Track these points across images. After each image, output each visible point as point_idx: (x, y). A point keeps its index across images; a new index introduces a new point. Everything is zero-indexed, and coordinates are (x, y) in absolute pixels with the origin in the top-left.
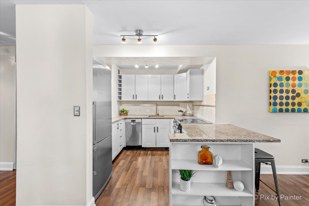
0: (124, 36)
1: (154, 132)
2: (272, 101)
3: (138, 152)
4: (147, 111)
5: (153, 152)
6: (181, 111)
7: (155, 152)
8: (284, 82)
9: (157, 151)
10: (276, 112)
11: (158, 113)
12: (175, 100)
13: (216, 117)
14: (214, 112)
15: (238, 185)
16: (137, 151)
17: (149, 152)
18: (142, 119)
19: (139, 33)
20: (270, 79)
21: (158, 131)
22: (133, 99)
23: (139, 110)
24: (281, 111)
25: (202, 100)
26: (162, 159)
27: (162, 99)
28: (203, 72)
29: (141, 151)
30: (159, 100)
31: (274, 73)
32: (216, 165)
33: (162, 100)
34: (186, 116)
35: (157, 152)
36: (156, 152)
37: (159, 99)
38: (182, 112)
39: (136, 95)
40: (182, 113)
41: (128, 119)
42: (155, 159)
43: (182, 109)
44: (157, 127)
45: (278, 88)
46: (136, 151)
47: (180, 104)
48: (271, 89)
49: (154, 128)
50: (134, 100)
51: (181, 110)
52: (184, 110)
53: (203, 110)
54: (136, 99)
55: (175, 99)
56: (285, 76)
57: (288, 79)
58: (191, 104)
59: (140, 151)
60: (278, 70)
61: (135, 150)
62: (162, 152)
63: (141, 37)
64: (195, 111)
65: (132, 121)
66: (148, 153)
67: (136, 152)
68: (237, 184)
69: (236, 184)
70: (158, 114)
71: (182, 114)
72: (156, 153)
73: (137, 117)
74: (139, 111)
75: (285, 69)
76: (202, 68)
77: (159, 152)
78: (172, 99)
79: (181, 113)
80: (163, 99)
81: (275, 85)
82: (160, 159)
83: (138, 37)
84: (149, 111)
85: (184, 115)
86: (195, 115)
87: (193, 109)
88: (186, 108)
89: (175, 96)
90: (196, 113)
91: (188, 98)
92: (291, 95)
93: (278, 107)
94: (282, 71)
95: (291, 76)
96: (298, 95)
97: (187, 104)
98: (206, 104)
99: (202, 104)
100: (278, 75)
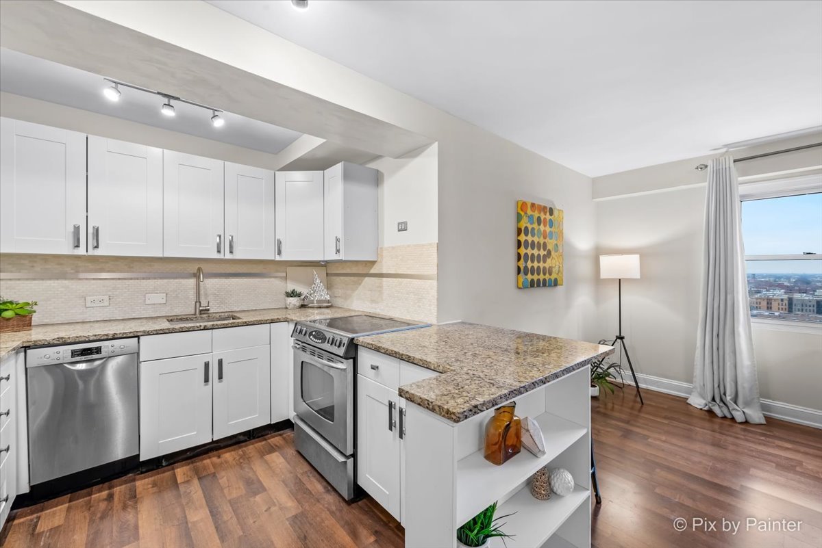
1: (206, 380)
2: (522, 264)
3: (117, 490)
4: (148, 302)
5: (199, 464)
6: (293, 294)
7: (207, 462)
8: (536, 226)
9: (215, 453)
10: (527, 287)
11: (204, 303)
12: (278, 258)
13: (438, 308)
14: (434, 293)
15: (565, 480)
16: (110, 488)
17: (181, 472)
18: (138, 337)
20: (519, 218)
21: (220, 377)
22: (78, 246)
23: (106, 298)
24: (532, 284)
25: (375, 260)
26: (259, 481)
27: (231, 252)
28: (377, 179)
29: (134, 480)
30: (215, 256)
31: (523, 206)
32: (540, 451)
33: (228, 256)
34: (313, 307)
35: (219, 457)
36: (215, 459)
37: (219, 251)
38: (299, 295)
39: (97, 230)
40: (298, 298)
41: (50, 345)
42: (226, 491)
43: (299, 289)
44: (220, 362)
45: (530, 238)
46: (100, 491)
47: (290, 270)
48: (520, 238)
49: (207, 365)
50: (81, 251)
51: (293, 292)
52: (304, 290)
53: (381, 287)
54: (97, 247)
55: (279, 253)
56: (536, 214)
57: (539, 221)
58: (323, 272)
59: (126, 482)
60: (529, 201)
61: (95, 488)
62: (240, 452)
64: (339, 292)
65: (74, 353)
66: (174, 476)
67: (105, 493)
68: (563, 481)
69: (561, 480)
70: (208, 310)
71: (298, 304)
72: (214, 465)
73: (111, 333)
74: (106, 303)
76: (373, 165)
77: (228, 456)
78: (270, 255)
79: (294, 301)
80: (234, 250)
81: (526, 231)
82: (249, 482)
84: (159, 298)
85: (303, 306)
86: (339, 302)
87: (329, 287)
88: (310, 283)
89: (279, 243)
90: (346, 297)
91: (338, 251)
92: (542, 253)
93: (529, 277)
94: (533, 205)
95: (543, 217)
96: (549, 253)
97: (315, 271)
98: (392, 271)
99: (372, 271)
100: (529, 212)
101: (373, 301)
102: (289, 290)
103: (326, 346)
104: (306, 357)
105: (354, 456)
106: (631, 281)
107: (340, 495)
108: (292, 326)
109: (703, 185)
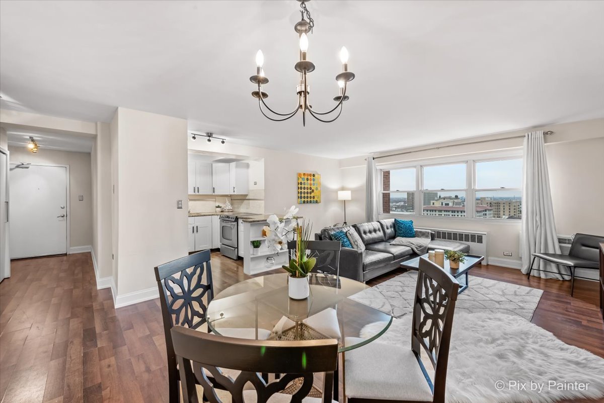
0: (195, 135)
1: (193, 232)
2: (299, 195)
6: (218, 207)
8: (306, 181)
10: (302, 203)
12: (213, 194)
13: (265, 210)
14: (263, 205)
19: (210, 135)
20: (298, 179)
21: (197, 231)
24: (304, 202)
25: (247, 194)
27: (198, 192)
28: (248, 166)
30: (194, 194)
31: (300, 175)
33: (197, 193)
34: (225, 212)
37: (195, 192)
38: (221, 207)
43: (220, 205)
44: (197, 227)
45: (303, 186)
47: (217, 198)
48: (299, 186)
49: (193, 227)
52: (222, 205)
53: (250, 204)
55: (214, 192)
56: (306, 177)
57: (307, 179)
58: (229, 199)
60: (302, 173)
63: (211, 138)
64: (236, 206)
75: (306, 173)
76: (246, 162)
78: (211, 193)
79: (219, 209)
81: (301, 184)
83: (208, 138)
85: (222, 211)
86: (236, 210)
87: (232, 204)
88: (225, 203)
89: (214, 188)
90: (238, 208)
91: (234, 191)
92: (309, 191)
93: (303, 200)
94: (304, 174)
95: (309, 177)
96: (313, 191)
97: (226, 198)
98: (252, 198)
99: (247, 198)
100: (302, 177)
101: (247, 209)
102: (217, 205)
103: (230, 219)
104: (224, 224)
105: (237, 248)
106: (349, 201)
107: (233, 259)
108: (219, 217)
109: (365, 167)
